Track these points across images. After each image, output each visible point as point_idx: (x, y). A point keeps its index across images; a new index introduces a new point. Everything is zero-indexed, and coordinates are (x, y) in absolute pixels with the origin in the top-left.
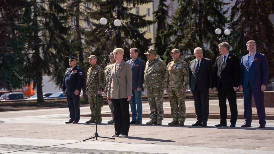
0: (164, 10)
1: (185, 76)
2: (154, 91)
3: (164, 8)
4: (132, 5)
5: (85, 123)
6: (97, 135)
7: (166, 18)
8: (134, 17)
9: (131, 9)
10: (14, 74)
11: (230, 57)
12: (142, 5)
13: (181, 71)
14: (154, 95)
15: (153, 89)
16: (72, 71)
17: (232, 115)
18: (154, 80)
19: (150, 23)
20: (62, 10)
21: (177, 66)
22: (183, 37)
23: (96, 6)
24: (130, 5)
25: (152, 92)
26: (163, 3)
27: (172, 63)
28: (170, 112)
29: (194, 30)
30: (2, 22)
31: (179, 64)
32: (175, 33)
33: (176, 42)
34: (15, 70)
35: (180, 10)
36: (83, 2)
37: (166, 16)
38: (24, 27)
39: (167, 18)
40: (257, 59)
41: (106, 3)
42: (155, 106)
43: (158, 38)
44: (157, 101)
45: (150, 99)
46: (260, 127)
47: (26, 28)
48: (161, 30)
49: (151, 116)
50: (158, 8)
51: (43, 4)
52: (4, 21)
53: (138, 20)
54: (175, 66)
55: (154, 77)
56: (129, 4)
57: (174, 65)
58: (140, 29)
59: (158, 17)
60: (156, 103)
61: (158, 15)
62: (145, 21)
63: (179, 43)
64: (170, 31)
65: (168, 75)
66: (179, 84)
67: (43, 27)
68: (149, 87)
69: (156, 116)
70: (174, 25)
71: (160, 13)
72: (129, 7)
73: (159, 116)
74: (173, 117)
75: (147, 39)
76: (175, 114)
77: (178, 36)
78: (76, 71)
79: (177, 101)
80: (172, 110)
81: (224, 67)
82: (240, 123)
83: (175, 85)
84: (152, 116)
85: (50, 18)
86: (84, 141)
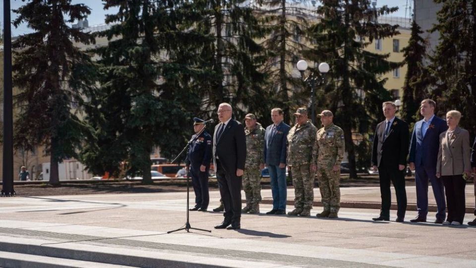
0: (419, 45)
1: (339, 149)
2: (301, 169)
3: (419, 42)
4: (367, 40)
5: (212, 210)
6: (188, 227)
7: (422, 58)
8: (371, 57)
9: (366, 44)
10: (184, 140)
11: (395, 123)
12: (383, 39)
13: (333, 140)
14: (301, 174)
15: (300, 166)
16: (197, 139)
17: (398, 205)
18: (302, 154)
19: (395, 66)
20: (256, 48)
21: (328, 134)
22: (445, 87)
23: (311, 40)
24: (364, 39)
25: (299, 169)
26: (417, 36)
27: (322, 130)
28: (320, 199)
29: (463, 76)
30: (169, 65)
31: (330, 131)
32: (433, 81)
33: (434, 95)
34: (185, 135)
35: (441, 46)
36: (292, 36)
37: (422, 56)
38: (199, 73)
39: (424, 58)
40: (434, 125)
41: (327, 36)
42: (302, 190)
43: (407, 89)
44: (305, 183)
45: (295, 179)
46: (437, 222)
47: (202, 74)
48: (414, 77)
49: (295, 203)
50: (409, 42)
51: (231, 39)
52: (171, 65)
53: (377, 63)
54: (325, 135)
55: (301, 149)
56: (362, 38)
57: (324, 133)
58: (377, 76)
59: (408, 57)
60: (304, 186)
61: (409, 54)
62: (387, 63)
63: (438, 96)
64: (426, 78)
65: (317, 147)
66: (330, 159)
67: (228, 73)
68: (295, 163)
69: (303, 204)
70: (430, 69)
71: (412, 50)
72: (364, 42)
73: (306, 204)
74: (324, 205)
75: (388, 90)
76: (326, 201)
77: (439, 86)
78: (202, 139)
79: (328, 184)
80: (322, 196)
81: (386, 136)
82: (411, 215)
83: (324, 161)
84: (297, 203)
85: (239, 59)
86: (169, 233)
